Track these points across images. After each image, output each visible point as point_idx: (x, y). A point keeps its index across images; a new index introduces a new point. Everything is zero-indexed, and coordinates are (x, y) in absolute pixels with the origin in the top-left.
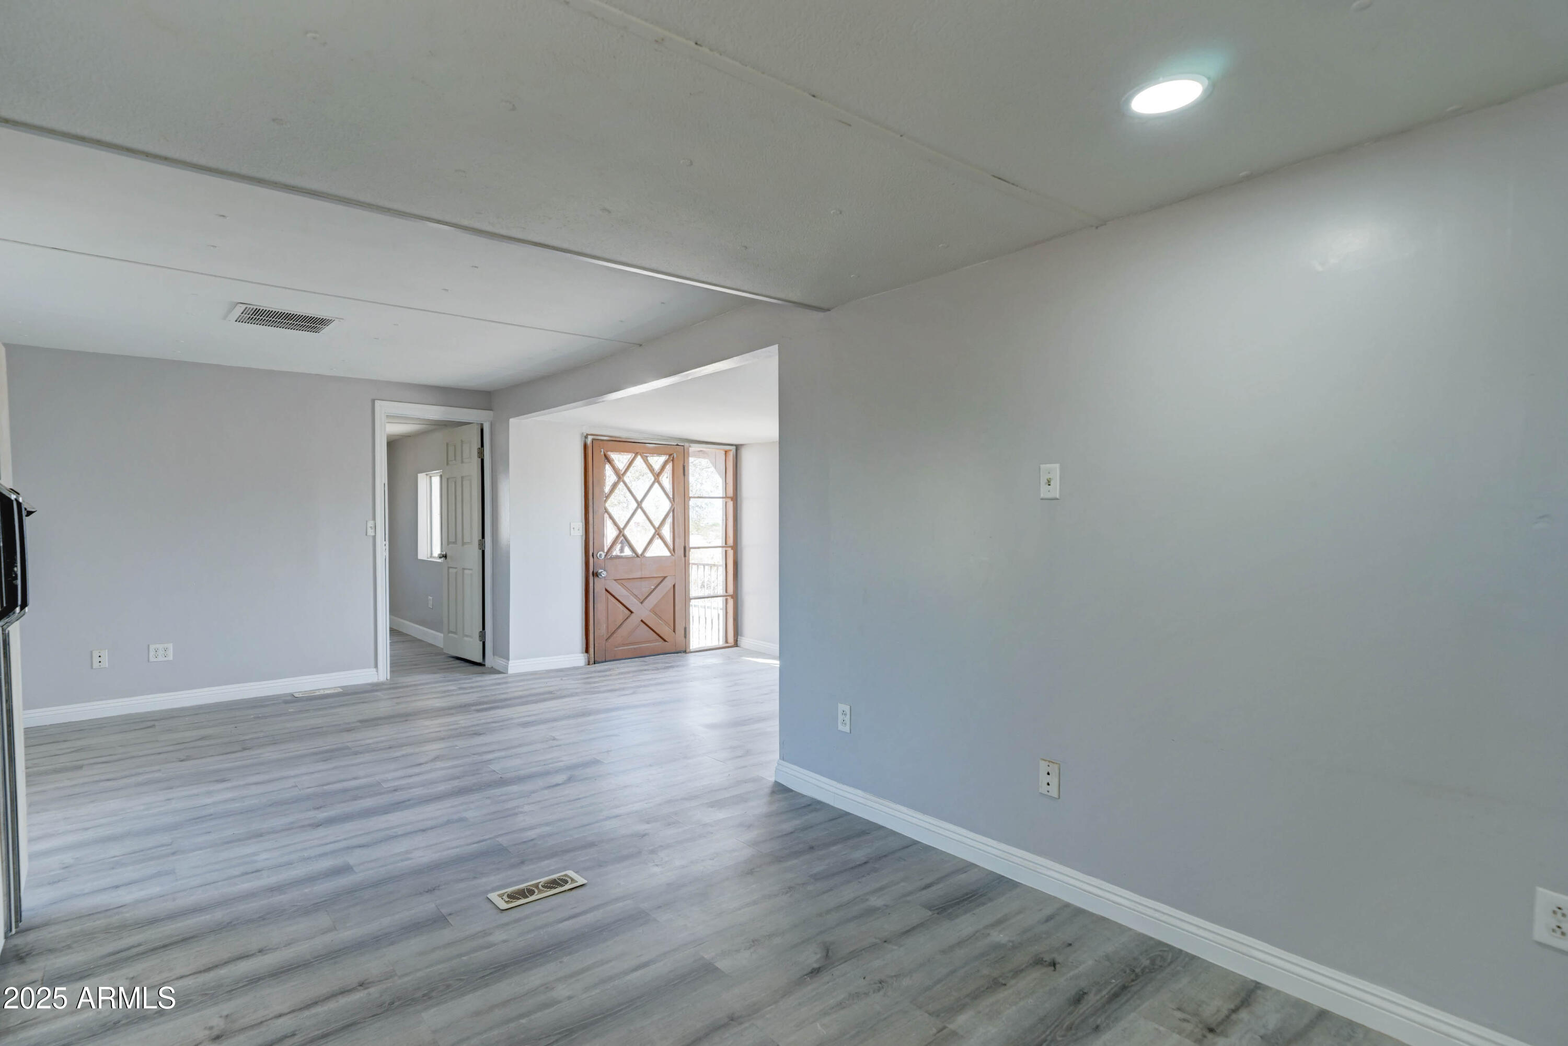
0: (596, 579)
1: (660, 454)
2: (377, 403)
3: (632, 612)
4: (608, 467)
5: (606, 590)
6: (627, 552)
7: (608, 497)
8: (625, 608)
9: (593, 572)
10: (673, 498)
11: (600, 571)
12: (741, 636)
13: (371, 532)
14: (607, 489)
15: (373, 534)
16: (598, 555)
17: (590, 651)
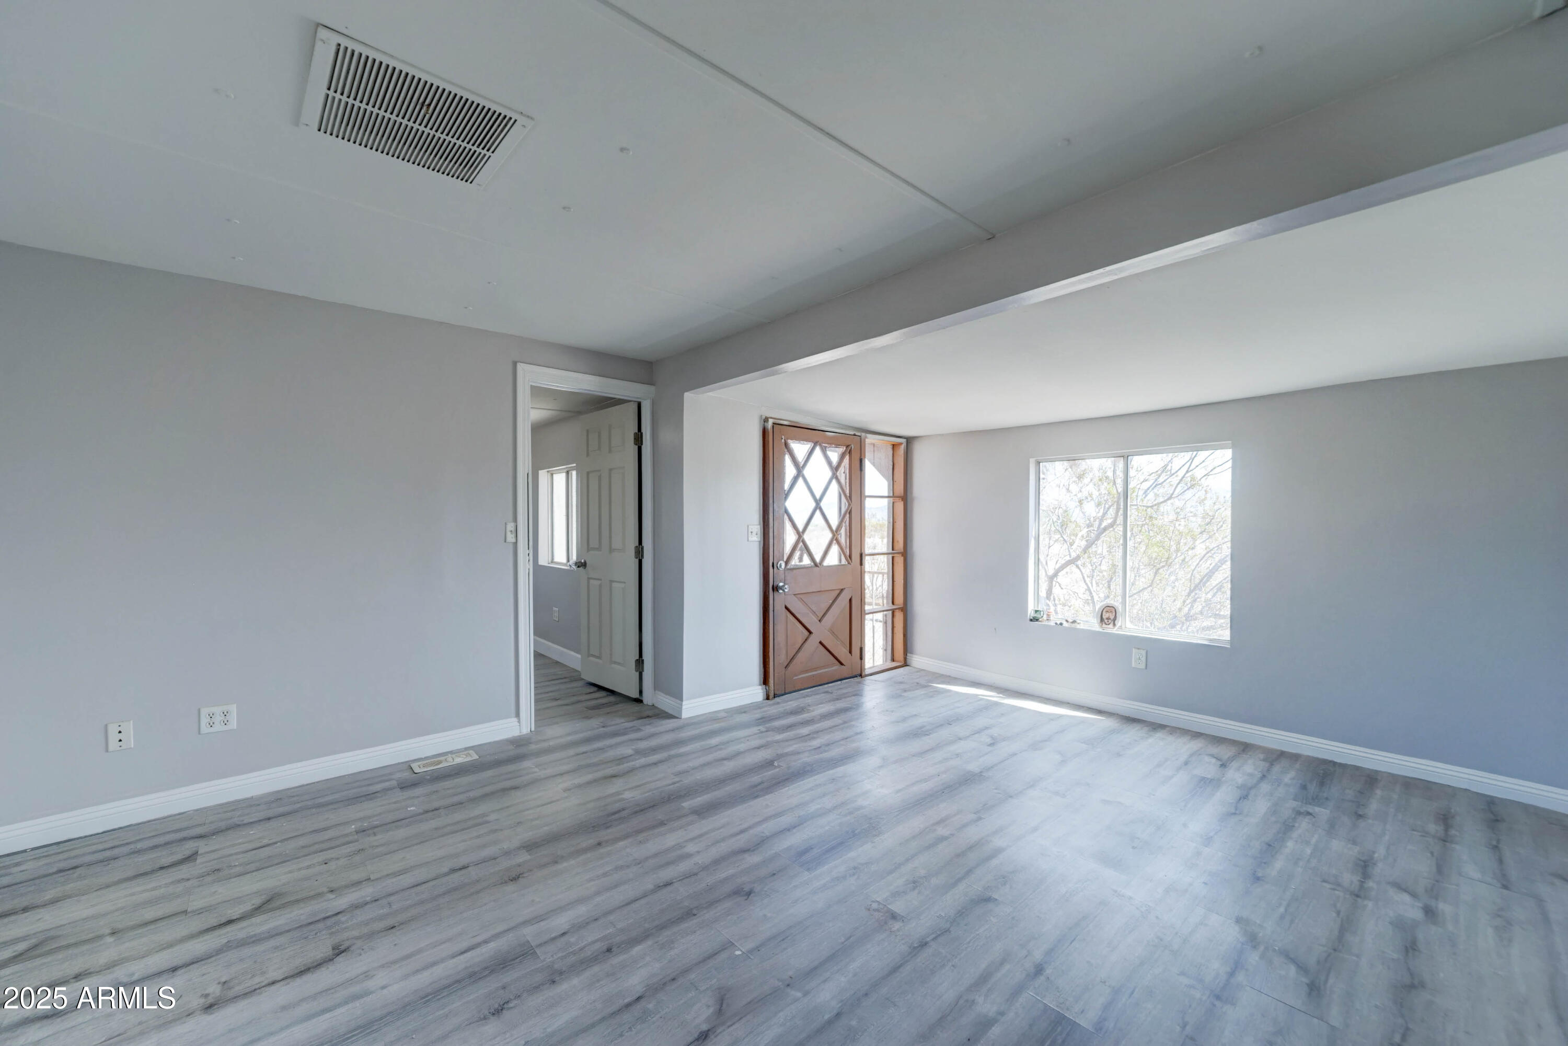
0: (776, 593)
1: (837, 445)
2: (520, 367)
3: (810, 632)
4: (787, 459)
5: (786, 608)
6: (806, 561)
7: (787, 496)
8: (804, 629)
9: (773, 586)
10: (850, 497)
11: (781, 584)
12: (912, 653)
13: (511, 538)
14: (786, 487)
15: (514, 540)
16: (779, 566)
17: (770, 682)
